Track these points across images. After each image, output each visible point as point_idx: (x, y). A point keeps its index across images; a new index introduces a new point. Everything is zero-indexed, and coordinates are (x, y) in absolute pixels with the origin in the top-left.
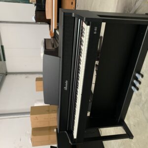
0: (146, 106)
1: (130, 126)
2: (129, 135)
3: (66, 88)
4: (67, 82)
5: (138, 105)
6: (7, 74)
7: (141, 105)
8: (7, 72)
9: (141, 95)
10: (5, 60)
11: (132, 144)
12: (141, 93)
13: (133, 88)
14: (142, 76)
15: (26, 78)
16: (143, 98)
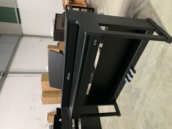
0: (133, 96)
1: (120, 106)
2: (117, 113)
3: (68, 78)
4: (69, 74)
5: (128, 93)
6: (22, 36)
7: (130, 94)
8: (22, 34)
9: (131, 86)
10: (20, 22)
11: (119, 120)
12: (132, 85)
13: (126, 79)
14: (135, 72)
15: (40, 41)
16: (132, 90)
